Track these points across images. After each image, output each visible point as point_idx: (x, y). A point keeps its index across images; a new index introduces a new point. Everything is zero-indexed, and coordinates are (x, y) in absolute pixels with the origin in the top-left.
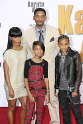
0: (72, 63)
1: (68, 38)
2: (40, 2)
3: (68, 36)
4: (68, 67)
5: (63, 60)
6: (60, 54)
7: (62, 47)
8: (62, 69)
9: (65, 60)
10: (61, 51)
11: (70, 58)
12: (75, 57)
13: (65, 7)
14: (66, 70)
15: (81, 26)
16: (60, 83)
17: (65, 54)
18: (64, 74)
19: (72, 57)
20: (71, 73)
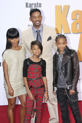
0: (70, 61)
1: (65, 37)
2: (38, 3)
3: (65, 35)
4: (66, 65)
5: (61, 59)
6: (58, 53)
7: (59, 46)
8: (60, 67)
9: (63, 59)
10: (58, 50)
11: (67, 56)
12: (72, 55)
13: (61, 7)
14: (63, 68)
15: (78, 25)
16: (58, 81)
17: (63, 53)
18: (61, 72)
19: (70, 56)
20: (68, 71)
